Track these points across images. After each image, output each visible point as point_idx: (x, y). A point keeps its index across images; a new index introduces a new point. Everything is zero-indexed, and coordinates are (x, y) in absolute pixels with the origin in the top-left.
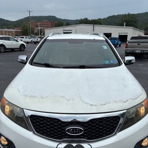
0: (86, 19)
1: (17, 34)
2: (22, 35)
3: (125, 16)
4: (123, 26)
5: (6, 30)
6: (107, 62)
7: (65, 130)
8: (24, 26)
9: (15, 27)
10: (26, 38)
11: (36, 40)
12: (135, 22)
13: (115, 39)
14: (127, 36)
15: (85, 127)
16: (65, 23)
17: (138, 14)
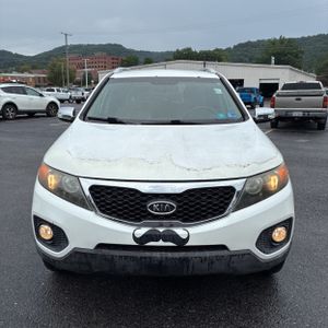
0: (189, 49)
1: (39, 84)
2: (50, 85)
3: (273, 42)
4: (270, 63)
5: (15, 74)
6: (221, 116)
7: (145, 206)
8: (54, 65)
9: (34, 68)
10: (58, 91)
11: (79, 95)
12: (296, 56)
13: (251, 90)
14: (277, 84)
15: (179, 202)
16: (142, 60)
17: (303, 38)
